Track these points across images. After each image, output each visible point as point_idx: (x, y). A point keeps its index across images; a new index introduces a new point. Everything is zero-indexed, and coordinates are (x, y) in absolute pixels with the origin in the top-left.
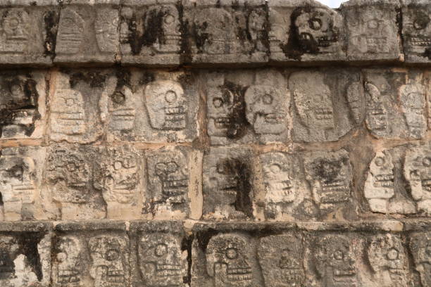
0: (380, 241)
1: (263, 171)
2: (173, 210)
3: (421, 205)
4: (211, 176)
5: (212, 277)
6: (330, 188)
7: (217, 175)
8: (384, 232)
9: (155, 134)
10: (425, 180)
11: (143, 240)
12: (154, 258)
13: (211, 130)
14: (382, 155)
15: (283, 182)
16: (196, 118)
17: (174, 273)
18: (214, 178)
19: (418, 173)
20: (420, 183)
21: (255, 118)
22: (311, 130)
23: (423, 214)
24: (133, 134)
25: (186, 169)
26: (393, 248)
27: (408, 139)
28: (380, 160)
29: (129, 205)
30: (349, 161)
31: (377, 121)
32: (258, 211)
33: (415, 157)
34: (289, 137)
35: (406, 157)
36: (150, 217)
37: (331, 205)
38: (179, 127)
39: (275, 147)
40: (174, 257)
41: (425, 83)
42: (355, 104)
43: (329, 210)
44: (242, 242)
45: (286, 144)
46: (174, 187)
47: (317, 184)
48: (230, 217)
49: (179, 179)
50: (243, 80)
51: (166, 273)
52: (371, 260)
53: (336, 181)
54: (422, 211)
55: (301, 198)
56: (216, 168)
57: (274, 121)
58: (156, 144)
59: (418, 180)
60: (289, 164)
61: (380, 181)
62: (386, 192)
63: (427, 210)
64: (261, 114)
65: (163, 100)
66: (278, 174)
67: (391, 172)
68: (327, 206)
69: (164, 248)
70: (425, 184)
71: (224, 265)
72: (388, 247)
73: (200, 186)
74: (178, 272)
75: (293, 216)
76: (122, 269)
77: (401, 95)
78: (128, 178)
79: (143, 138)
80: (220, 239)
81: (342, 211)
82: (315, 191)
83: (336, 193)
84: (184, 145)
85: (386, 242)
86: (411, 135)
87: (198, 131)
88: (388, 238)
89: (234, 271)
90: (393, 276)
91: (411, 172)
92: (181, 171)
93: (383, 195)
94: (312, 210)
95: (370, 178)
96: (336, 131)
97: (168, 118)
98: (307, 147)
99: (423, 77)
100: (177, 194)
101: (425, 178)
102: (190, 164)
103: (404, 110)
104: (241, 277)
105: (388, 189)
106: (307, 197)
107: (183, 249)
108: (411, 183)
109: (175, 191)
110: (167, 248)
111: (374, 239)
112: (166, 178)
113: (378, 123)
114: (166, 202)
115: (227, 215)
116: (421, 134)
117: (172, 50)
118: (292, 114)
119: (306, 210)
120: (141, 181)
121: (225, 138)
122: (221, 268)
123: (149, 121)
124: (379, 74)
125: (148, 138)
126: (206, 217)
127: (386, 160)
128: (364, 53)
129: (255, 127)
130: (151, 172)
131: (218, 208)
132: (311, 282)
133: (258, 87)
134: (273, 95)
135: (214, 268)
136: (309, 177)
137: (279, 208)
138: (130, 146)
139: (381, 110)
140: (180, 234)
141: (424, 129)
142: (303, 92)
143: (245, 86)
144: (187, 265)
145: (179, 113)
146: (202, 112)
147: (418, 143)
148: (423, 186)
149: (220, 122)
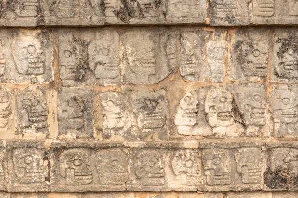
0: (180, 155)
1: (102, 105)
2: (36, 132)
3: (215, 130)
4: (63, 109)
5: (64, 177)
6: (150, 118)
7: (68, 108)
8: (185, 149)
9: (21, 78)
10: (220, 112)
11: (16, 153)
12: (24, 165)
13: (63, 75)
14: (190, 94)
15: (116, 113)
16: (51, 66)
17: (38, 174)
18: (66, 111)
19: (215, 108)
20: (216, 115)
21: (96, 66)
22: (138, 75)
23: (216, 136)
24: (5, 78)
25: (46, 104)
26: (190, 160)
27: (210, 82)
28: (188, 98)
29: (6, 129)
30: (165, 98)
31: (188, 69)
32: (98, 134)
33: (214, 96)
34: (122, 81)
35: (208, 96)
36: (20, 137)
37: (150, 130)
38: (39, 73)
39: (111, 88)
40: (38, 164)
41: (228, 39)
42: (172, 56)
43: (149, 133)
44: (85, 155)
45: (119, 86)
46: (37, 117)
47: (141, 115)
48: (78, 137)
49: (40, 111)
50: (87, 36)
51: (33, 174)
52: (173, 167)
53: (154, 113)
54: (215, 134)
55: (129, 125)
56: (67, 103)
57: (110, 68)
58: (22, 85)
59: (214, 113)
60: (121, 101)
61: (187, 113)
62: (190, 121)
63: (219, 133)
64: (100, 63)
65: (26, 52)
66: (112, 108)
67: (195, 107)
68: (147, 130)
69: (30, 158)
70: (220, 115)
71: (72, 170)
72: (186, 159)
73: (56, 116)
74: (41, 174)
75: (123, 136)
76: (3, 171)
77: (207, 49)
78: (4, 110)
79: (12, 81)
80: (70, 153)
81: (158, 134)
82: (139, 120)
83: (154, 121)
84: (43, 86)
85: (185, 156)
86: (213, 79)
87: (53, 76)
88: (187, 153)
89: (79, 174)
90: (188, 178)
91: (210, 107)
92: (41, 105)
93: (188, 123)
94: (136, 133)
95: (180, 111)
96: (157, 76)
97: (30, 66)
98: (135, 88)
99: (227, 34)
100: (39, 121)
101: (220, 111)
102: (48, 100)
103: (209, 61)
104: (84, 177)
105: (192, 119)
106: (134, 124)
107: (45, 159)
108: (210, 115)
109: (37, 119)
110: (33, 159)
111: (177, 153)
112: (31, 110)
113: (189, 71)
114: (31, 127)
115: (75, 136)
116: (221, 79)
117: (30, 15)
118: (124, 63)
119: (133, 133)
120: (13, 112)
121: (74, 81)
122: (70, 171)
123: (16, 68)
124: (193, 32)
125: (16, 81)
126: (61, 137)
127: (192, 99)
128: (179, 18)
129: (96, 73)
130: (20, 106)
131: (69, 132)
132: (132, 181)
133: (99, 42)
134: (110, 49)
135: (66, 171)
136: (135, 110)
137: (112, 132)
138: (3, 86)
139: (192, 60)
140: (42, 149)
141: (224, 75)
142: (133, 46)
143: (88, 41)
144: (47, 169)
145: (38, 62)
146: (56, 61)
147: (217, 85)
148: (218, 116)
149: (69, 69)
